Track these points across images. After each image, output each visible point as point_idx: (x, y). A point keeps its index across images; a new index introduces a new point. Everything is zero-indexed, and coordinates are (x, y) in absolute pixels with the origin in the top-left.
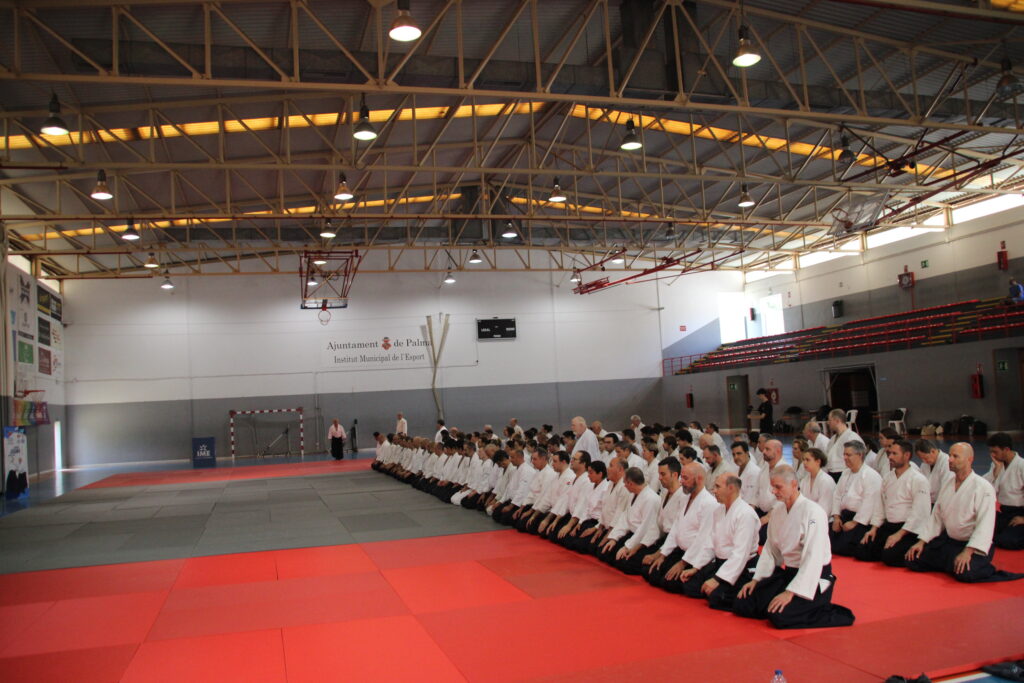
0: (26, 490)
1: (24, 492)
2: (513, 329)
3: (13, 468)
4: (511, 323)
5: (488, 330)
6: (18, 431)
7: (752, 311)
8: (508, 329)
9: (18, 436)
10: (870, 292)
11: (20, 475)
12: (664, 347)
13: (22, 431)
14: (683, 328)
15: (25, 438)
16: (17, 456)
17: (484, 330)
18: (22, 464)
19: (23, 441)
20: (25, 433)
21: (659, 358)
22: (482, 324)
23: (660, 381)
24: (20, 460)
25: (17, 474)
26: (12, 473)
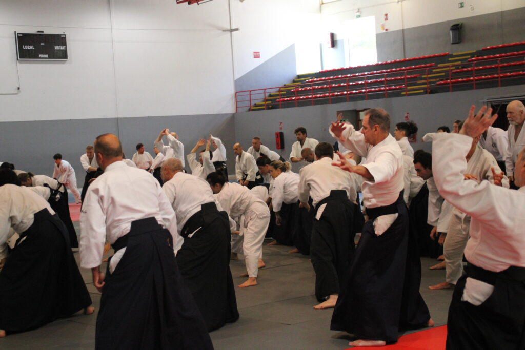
2: (63, 48)
4: (61, 39)
5: (32, 47)
7: (332, 35)
8: (57, 48)
10: (502, 14)
12: (237, 76)
14: (257, 55)
17: (27, 47)
21: (232, 91)
22: (23, 39)
23: (233, 118)
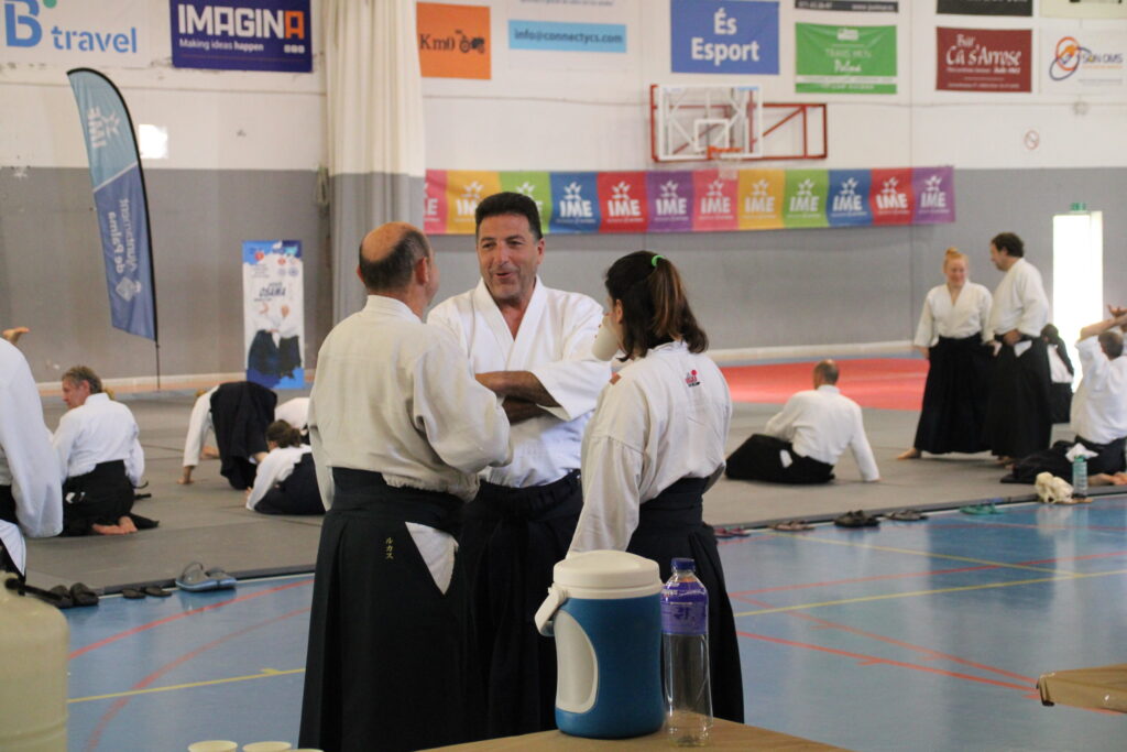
0: (296, 372)
1: (291, 376)
3: (267, 326)
6: (282, 251)
9: (282, 262)
11: (283, 341)
13: (292, 250)
15: (299, 265)
16: (277, 303)
18: (289, 317)
19: (293, 273)
20: (298, 255)
24: (285, 312)
25: (276, 339)
26: (263, 337)
